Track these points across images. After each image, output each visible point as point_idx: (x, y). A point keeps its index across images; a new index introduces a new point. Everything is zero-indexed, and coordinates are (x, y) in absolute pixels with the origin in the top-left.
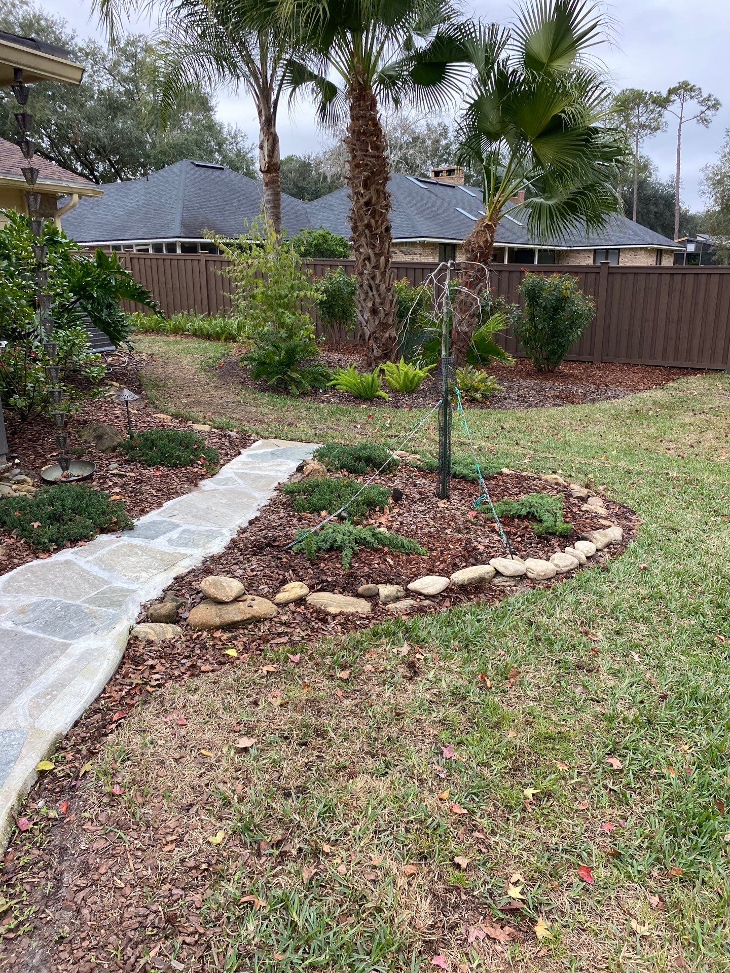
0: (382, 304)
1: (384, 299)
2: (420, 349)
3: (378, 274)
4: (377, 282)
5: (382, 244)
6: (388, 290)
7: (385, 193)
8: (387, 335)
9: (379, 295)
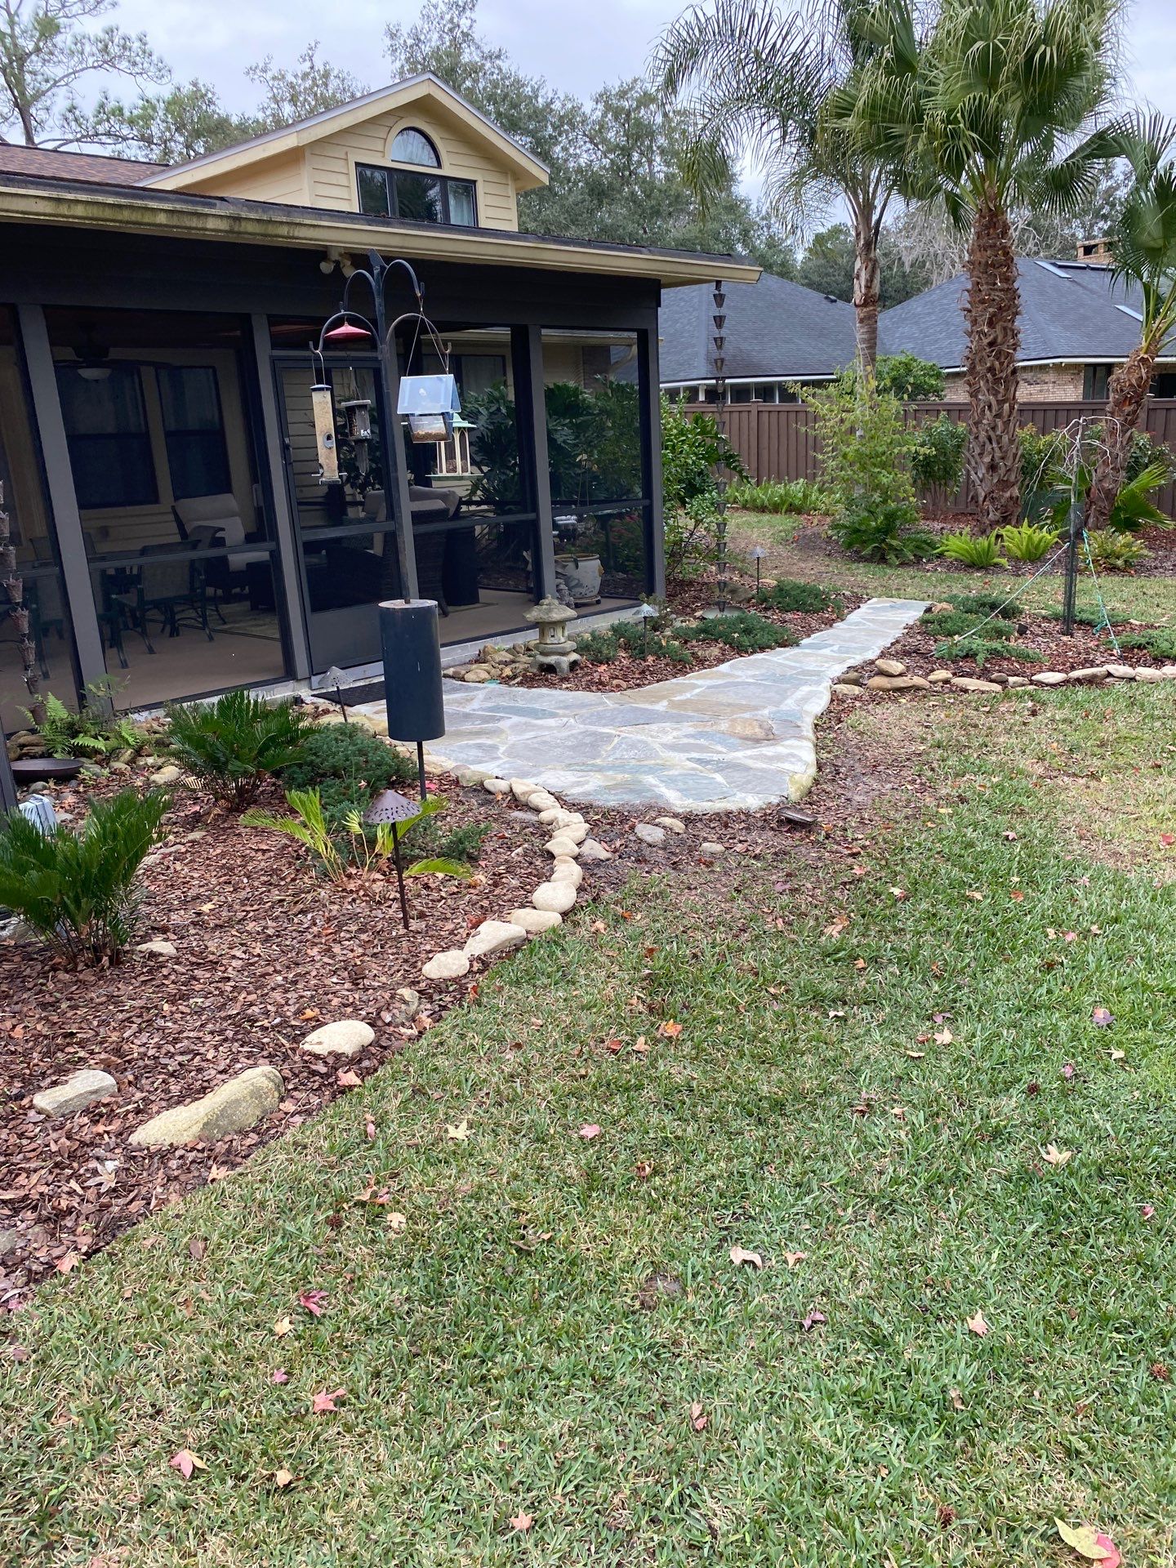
0: (1003, 458)
1: (1006, 452)
2: (1049, 513)
3: (1000, 423)
4: (998, 433)
5: (1007, 389)
6: (1011, 441)
7: (1013, 330)
8: (1008, 495)
9: (1000, 448)
